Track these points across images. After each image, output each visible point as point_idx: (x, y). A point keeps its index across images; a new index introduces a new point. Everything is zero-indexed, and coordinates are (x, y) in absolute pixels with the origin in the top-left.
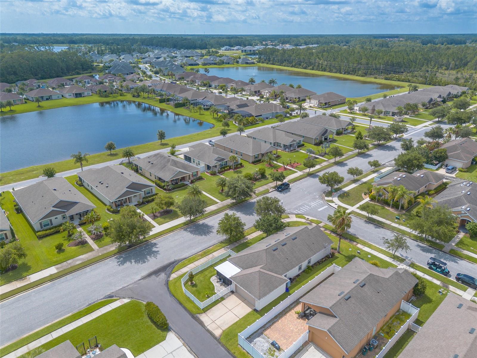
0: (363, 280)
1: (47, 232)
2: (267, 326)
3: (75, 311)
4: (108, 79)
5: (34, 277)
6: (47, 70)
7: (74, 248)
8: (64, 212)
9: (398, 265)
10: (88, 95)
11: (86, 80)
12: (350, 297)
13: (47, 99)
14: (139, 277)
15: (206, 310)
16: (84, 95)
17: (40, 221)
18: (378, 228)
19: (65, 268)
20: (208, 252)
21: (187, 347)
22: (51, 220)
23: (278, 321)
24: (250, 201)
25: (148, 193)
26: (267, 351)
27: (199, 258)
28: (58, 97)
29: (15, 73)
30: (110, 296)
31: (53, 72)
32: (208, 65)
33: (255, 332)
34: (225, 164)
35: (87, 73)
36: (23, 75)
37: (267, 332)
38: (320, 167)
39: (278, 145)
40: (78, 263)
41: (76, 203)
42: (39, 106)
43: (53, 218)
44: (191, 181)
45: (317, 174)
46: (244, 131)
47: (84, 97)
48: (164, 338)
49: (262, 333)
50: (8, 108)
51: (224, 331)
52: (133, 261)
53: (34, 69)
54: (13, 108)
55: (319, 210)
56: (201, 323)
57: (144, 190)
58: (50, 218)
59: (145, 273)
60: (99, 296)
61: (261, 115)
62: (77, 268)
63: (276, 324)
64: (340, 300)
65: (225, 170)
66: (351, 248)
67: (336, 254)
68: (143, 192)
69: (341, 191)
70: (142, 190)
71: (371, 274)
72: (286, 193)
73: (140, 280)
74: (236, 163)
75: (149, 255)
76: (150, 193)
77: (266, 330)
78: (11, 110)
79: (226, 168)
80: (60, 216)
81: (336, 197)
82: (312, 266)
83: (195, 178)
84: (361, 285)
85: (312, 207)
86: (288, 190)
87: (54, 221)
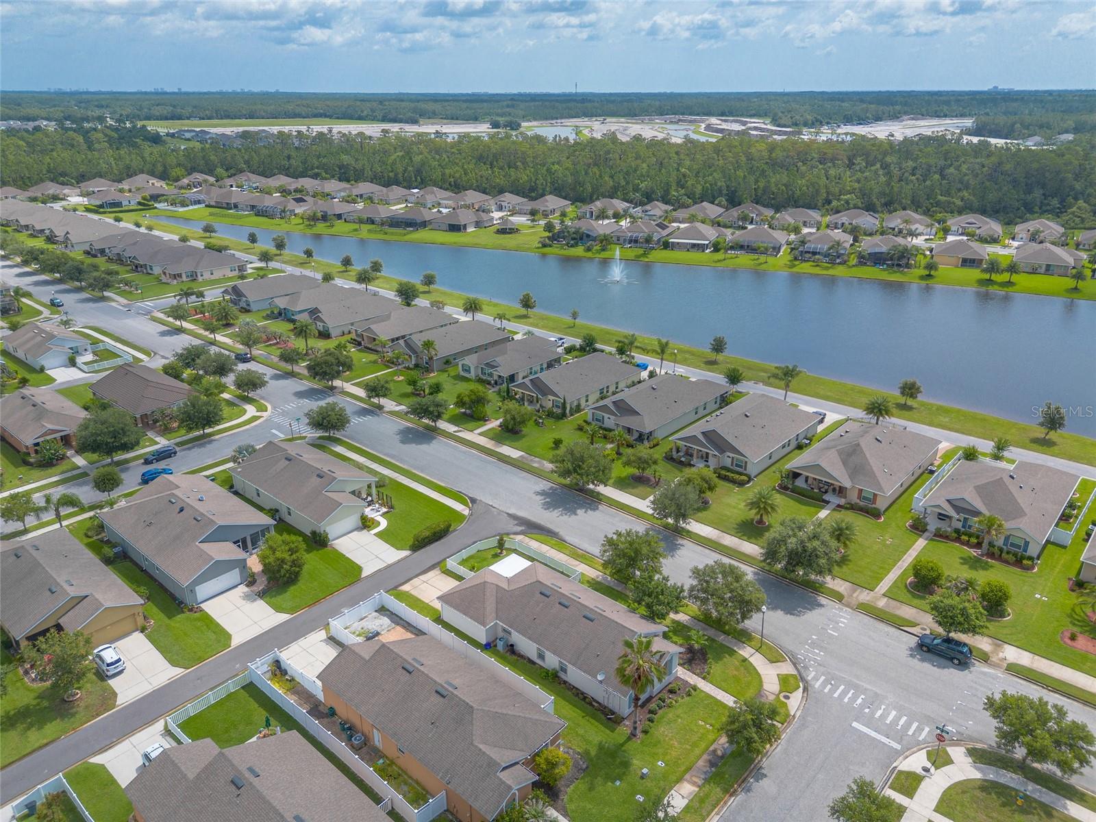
0: (453, 694)
1: (584, 426)
2: (410, 628)
3: (448, 487)
8: (617, 416)
12: (410, 673)
14: (512, 511)
15: (447, 572)
17: (593, 411)
19: (524, 460)
20: (585, 559)
21: (386, 568)
22: (603, 417)
25: (737, 465)
26: (367, 630)
27: (568, 553)
30: (473, 501)
33: (401, 618)
34: (978, 529)
40: (535, 465)
43: (606, 416)
44: (846, 503)
48: (399, 549)
49: (398, 625)
50: (1005, 277)
51: (407, 592)
52: (547, 500)
54: (1015, 278)
55: (856, 724)
56: (424, 572)
58: (604, 414)
59: (522, 514)
62: (526, 467)
64: (401, 657)
65: (958, 540)
66: (666, 765)
67: (625, 729)
68: (729, 457)
69: (1047, 797)
70: (729, 454)
71: (472, 707)
72: (923, 660)
73: (508, 514)
74: (1019, 547)
75: (565, 509)
76: (740, 466)
77: (404, 627)
78: (1009, 282)
79: (964, 538)
80: (612, 417)
81: (984, 775)
82: (565, 682)
83: (862, 503)
84: (440, 689)
85: (867, 710)
86: (949, 663)
87: (606, 419)
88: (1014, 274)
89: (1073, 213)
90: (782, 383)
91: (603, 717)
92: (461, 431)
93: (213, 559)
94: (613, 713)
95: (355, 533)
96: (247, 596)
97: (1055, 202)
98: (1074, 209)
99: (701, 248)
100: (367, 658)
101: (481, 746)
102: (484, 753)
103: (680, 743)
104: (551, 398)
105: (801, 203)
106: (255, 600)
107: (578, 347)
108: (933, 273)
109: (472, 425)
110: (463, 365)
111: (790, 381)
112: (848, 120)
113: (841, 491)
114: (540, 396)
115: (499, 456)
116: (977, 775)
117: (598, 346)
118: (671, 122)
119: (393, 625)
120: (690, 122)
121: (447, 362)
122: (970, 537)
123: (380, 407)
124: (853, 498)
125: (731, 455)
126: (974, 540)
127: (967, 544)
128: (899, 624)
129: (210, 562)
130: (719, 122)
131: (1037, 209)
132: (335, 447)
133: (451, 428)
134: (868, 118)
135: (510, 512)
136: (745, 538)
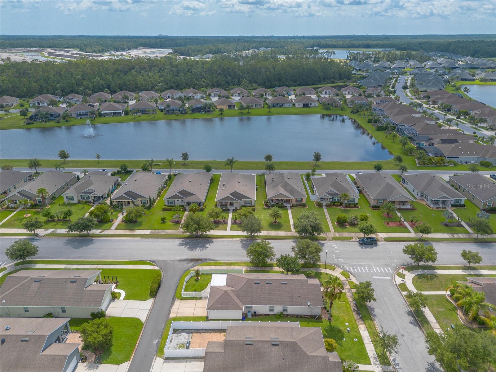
0: (280, 341)
1: (168, 208)
2: (200, 331)
3: (132, 260)
4: (348, 91)
5: (138, 232)
6: (305, 78)
7: (171, 223)
8: (183, 198)
9: (372, 364)
10: (315, 106)
11: (327, 91)
12: (252, 345)
13: (281, 106)
14: (178, 258)
15: (184, 298)
16: (311, 106)
17: (168, 199)
18: (415, 325)
19: (155, 233)
20: (234, 264)
21: (150, 312)
22: (174, 201)
23: (210, 333)
24: (320, 241)
25: (247, 203)
26: (181, 344)
27: (224, 265)
28: (289, 105)
29: (279, 80)
30: (153, 261)
31: (310, 80)
32: (489, 82)
33: (190, 330)
34: (338, 200)
35: (341, 83)
36: (284, 81)
37: (195, 334)
38: (449, 237)
39: (426, 197)
40: (163, 234)
41: (193, 194)
42: (269, 112)
43: (176, 200)
44: (293, 205)
45: (432, 243)
46: (407, 171)
47: (310, 107)
48: (145, 300)
49: (192, 333)
50: (247, 110)
51: (176, 317)
52: (187, 246)
53: (295, 76)
54: (250, 111)
55: (374, 277)
56: (172, 304)
57: (245, 200)
58: (174, 199)
59: (184, 257)
60: (149, 258)
61: (458, 157)
62: (160, 236)
63: (206, 334)
64: (240, 341)
65: (334, 205)
66: (349, 323)
67: (325, 319)
68: (243, 201)
69: (431, 272)
70: (243, 200)
71: (294, 342)
72: (366, 248)
73: (177, 260)
74: (352, 201)
75: (200, 247)
76: (249, 203)
77: (197, 332)
78: (248, 113)
79: (336, 204)
80: (180, 200)
81: (415, 274)
82: (288, 315)
83: (298, 203)
84: (273, 343)
85: (372, 271)
86: (372, 246)
87: (176, 202)
88: (250, 109)
89: (243, 84)
90: (229, 166)
91: (313, 319)
92: (103, 231)
93: (66, 356)
94: (316, 316)
95: (112, 303)
96: (90, 367)
97: (236, 81)
98: (243, 82)
99: (120, 114)
100: (223, 351)
101: (312, 354)
102: (317, 356)
103: (343, 313)
104: (140, 199)
105: (142, 88)
106: (97, 367)
107: (116, 172)
108: (223, 113)
109: (106, 226)
110: (67, 197)
111: (232, 165)
112: (117, 49)
113: (288, 201)
114: (134, 200)
115: (141, 236)
116: (414, 275)
117: (129, 169)
118: (24, 52)
119: (191, 335)
120: (36, 51)
121: (54, 198)
122: (337, 203)
123: (37, 235)
124: (294, 202)
125: (244, 200)
126: (339, 204)
127: (337, 206)
128: (349, 239)
129: (65, 359)
130: (54, 51)
131: (231, 84)
132: (34, 266)
133: (97, 232)
134: (125, 48)
135: (178, 259)
136: (276, 230)
